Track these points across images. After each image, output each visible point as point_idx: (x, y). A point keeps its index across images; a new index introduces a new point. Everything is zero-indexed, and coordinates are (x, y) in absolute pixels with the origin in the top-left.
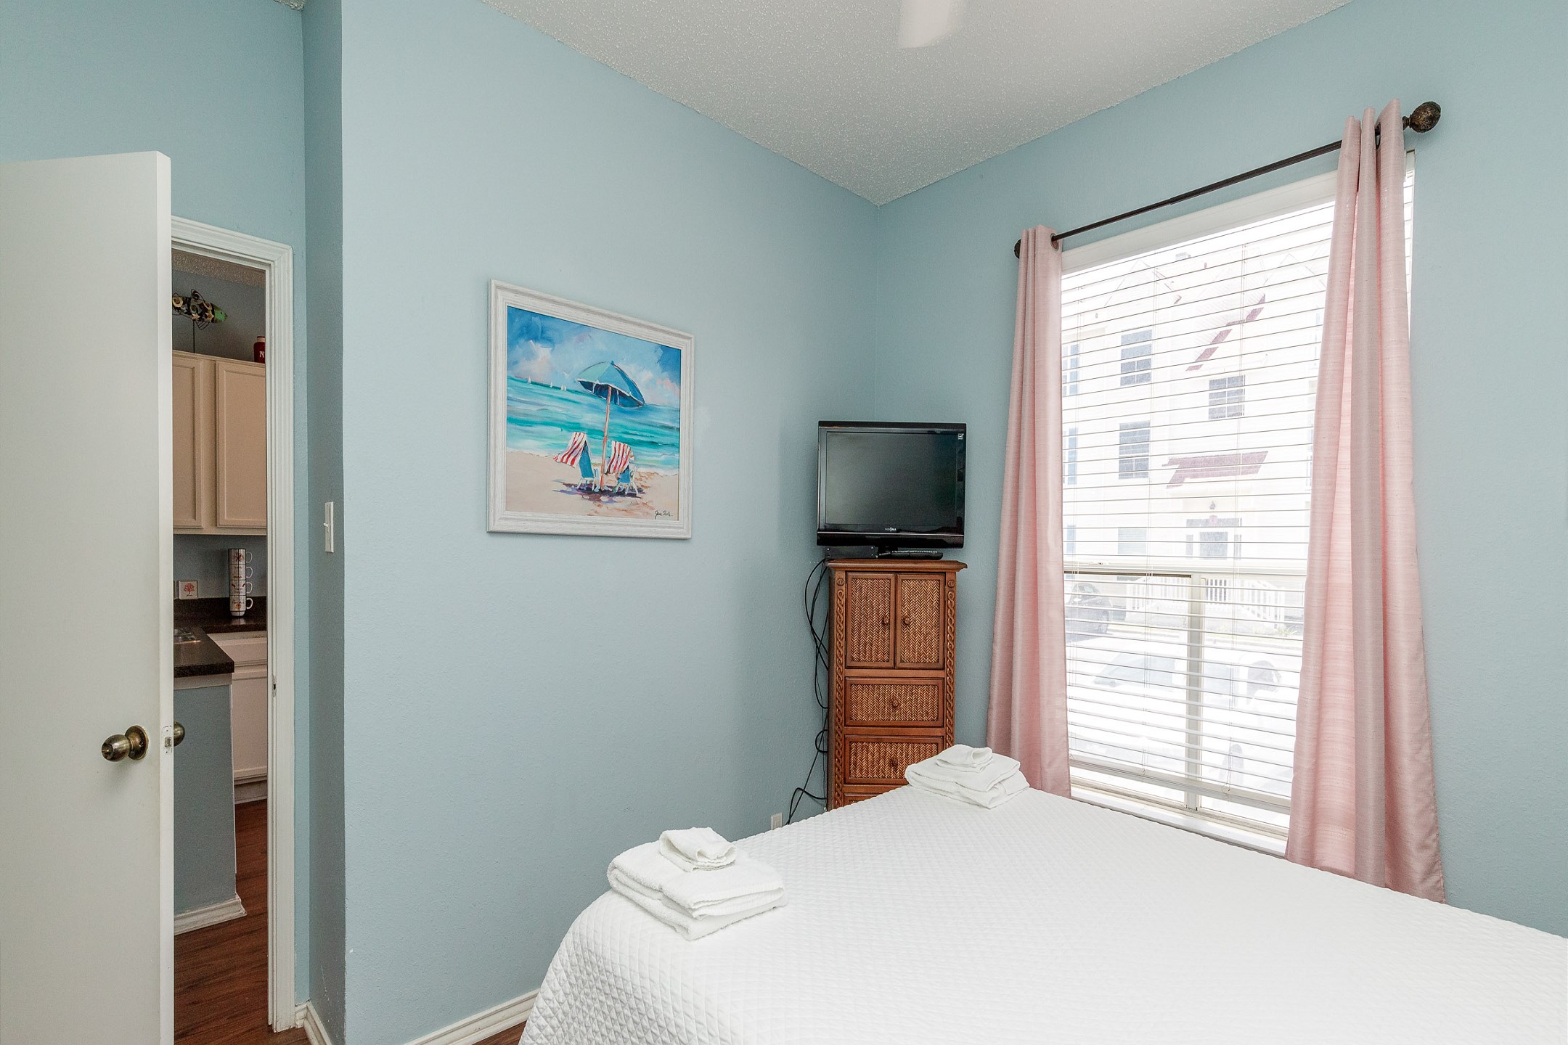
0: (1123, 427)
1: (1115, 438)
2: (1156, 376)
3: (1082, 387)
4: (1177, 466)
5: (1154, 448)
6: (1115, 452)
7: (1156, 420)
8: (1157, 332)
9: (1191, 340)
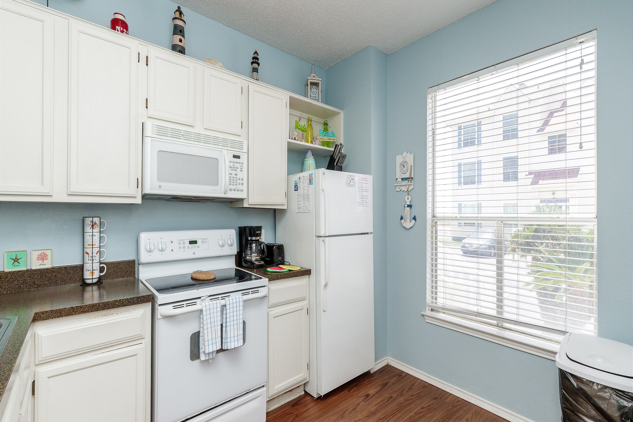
0: (505, 159)
1: (501, 164)
2: (520, 134)
3: (483, 140)
4: (532, 176)
5: (520, 169)
6: (501, 171)
7: (520, 155)
8: (520, 114)
9: (538, 117)
